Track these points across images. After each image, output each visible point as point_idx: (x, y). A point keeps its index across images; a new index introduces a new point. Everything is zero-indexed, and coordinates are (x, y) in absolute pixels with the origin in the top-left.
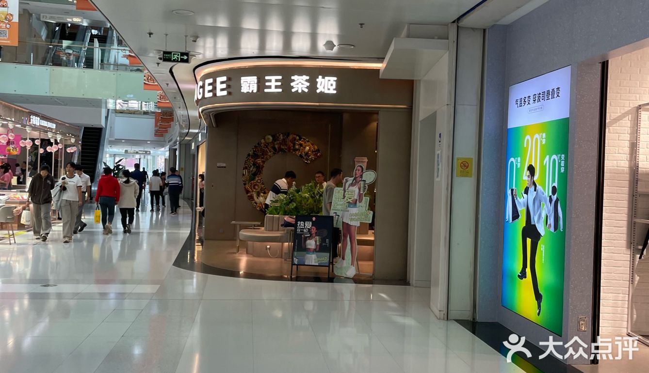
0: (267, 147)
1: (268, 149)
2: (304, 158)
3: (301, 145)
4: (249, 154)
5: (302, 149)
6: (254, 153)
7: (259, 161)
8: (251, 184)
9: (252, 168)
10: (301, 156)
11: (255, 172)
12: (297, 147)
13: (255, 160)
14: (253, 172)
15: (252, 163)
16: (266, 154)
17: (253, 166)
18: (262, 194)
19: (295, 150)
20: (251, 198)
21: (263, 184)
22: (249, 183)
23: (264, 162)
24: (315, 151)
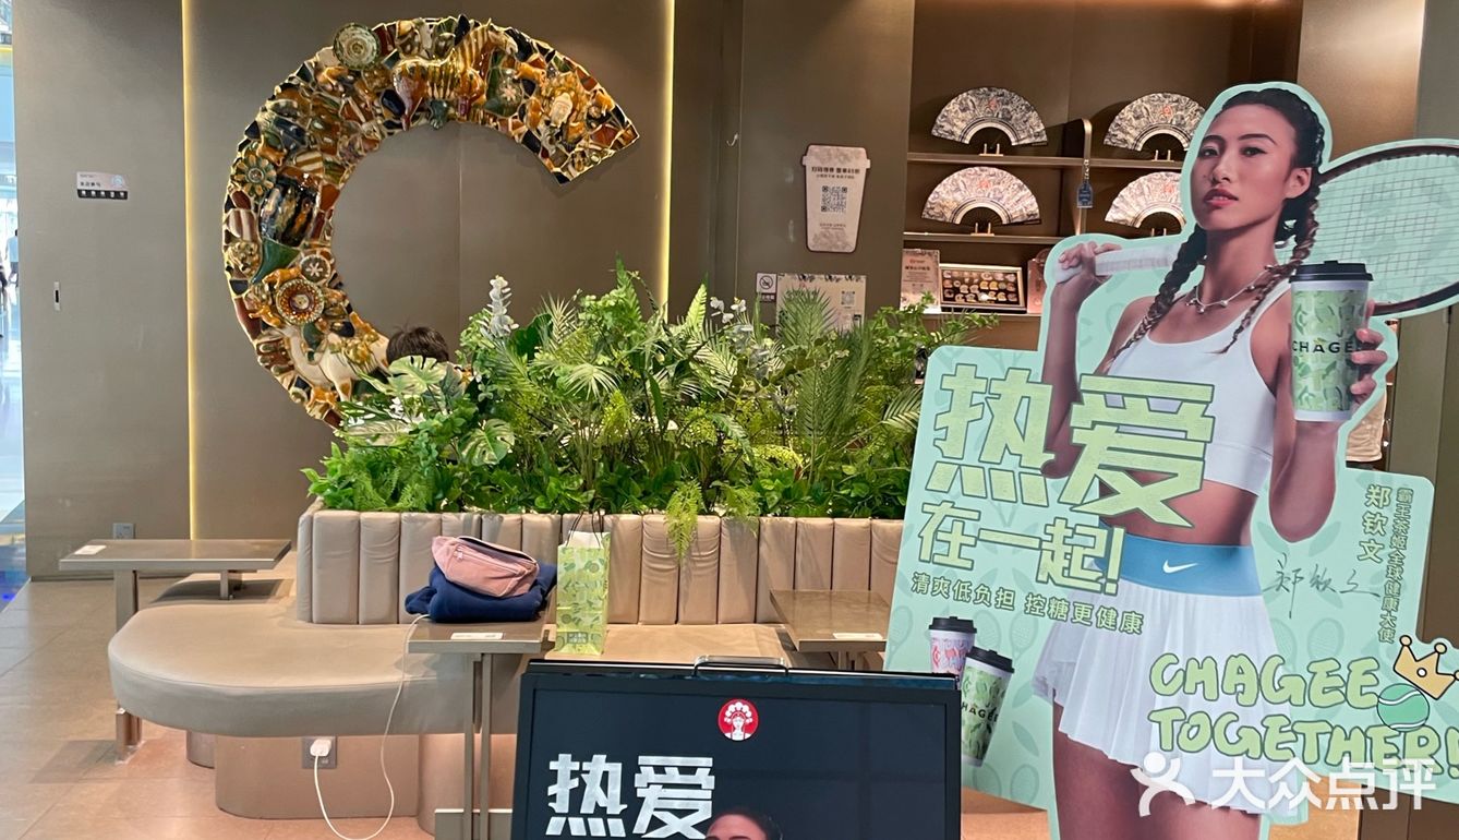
0: (350, 91)
1: (358, 100)
2: (545, 154)
3: (530, 85)
4: (255, 125)
5: (536, 109)
6: (279, 123)
7: (310, 166)
8: (271, 285)
9: (272, 202)
10: (530, 141)
11: (292, 222)
12: (510, 93)
13: (286, 157)
14: (280, 222)
15: (273, 173)
16: (350, 131)
17: (277, 192)
18: (334, 338)
19: (502, 110)
20: (278, 355)
21: (339, 286)
22: (258, 281)
23: (336, 170)
24: (601, 120)
